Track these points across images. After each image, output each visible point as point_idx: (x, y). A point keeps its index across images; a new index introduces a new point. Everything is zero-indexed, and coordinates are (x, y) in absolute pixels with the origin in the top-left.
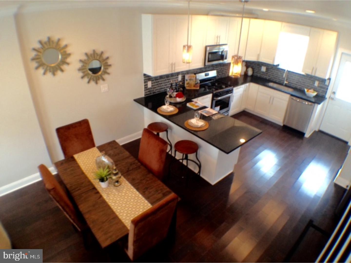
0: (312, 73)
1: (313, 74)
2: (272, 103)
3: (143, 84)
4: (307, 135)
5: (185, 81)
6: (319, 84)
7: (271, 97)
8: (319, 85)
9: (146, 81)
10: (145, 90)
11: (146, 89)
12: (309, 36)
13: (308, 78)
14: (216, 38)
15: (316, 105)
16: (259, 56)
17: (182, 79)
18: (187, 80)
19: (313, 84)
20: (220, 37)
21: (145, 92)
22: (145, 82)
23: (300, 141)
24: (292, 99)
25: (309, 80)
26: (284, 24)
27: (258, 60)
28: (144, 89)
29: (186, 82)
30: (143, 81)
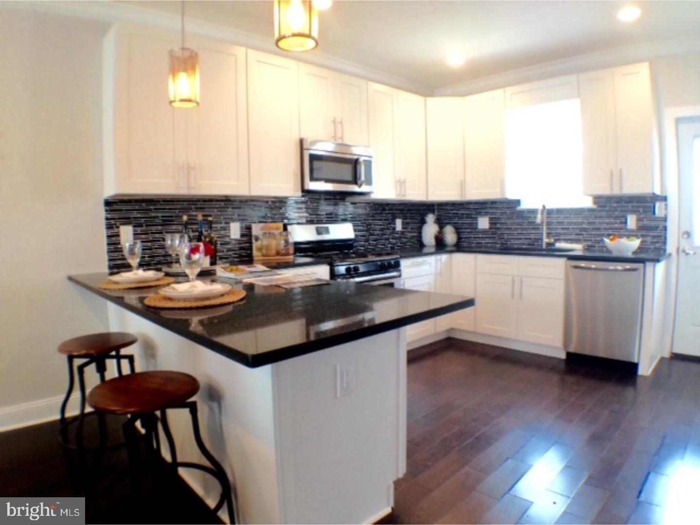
0: (612, 189)
1: (616, 192)
2: (521, 296)
3: (103, 232)
4: (645, 369)
5: (254, 241)
6: (639, 220)
7: (513, 281)
8: (641, 224)
9: (113, 222)
10: (109, 251)
11: (112, 247)
12: (579, 96)
13: (604, 214)
14: (332, 126)
15: (649, 265)
16: (462, 185)
17: (242, 235)
18: (257, 239)
19: (623, 225)
20: (341, 123)
21: (109, 256)
22: (109, 227)
23: (629, 392)
24: (576, 267)
25: (609, 217)
26: (510, 90)
27: (462, 196)
28: (105, 247)
29: (255, 245)
30: (103, 222)
